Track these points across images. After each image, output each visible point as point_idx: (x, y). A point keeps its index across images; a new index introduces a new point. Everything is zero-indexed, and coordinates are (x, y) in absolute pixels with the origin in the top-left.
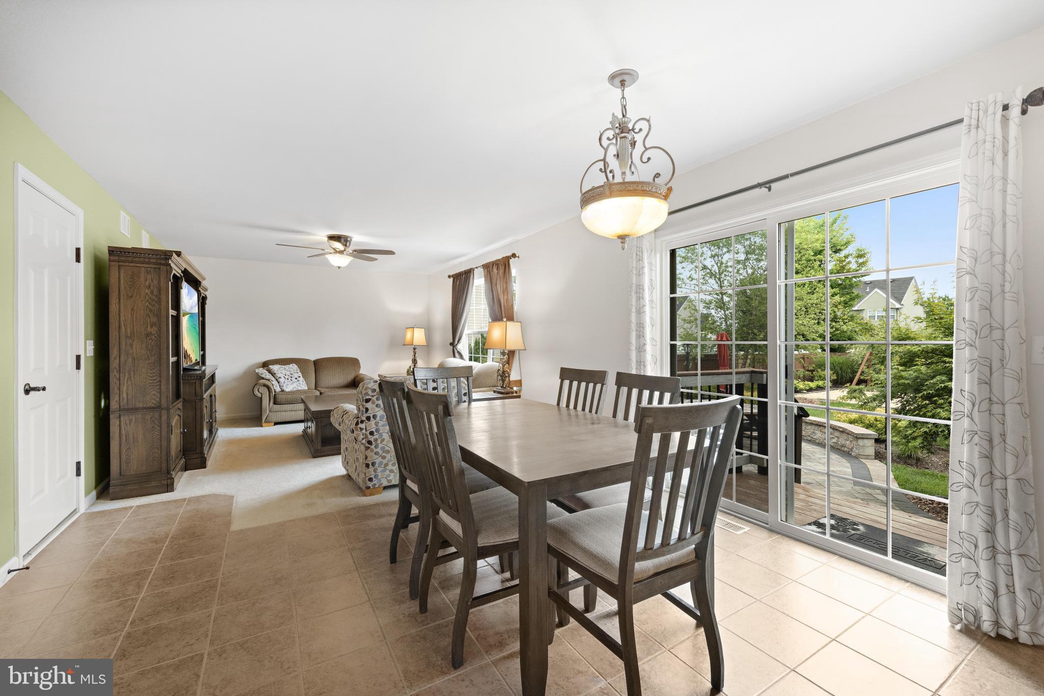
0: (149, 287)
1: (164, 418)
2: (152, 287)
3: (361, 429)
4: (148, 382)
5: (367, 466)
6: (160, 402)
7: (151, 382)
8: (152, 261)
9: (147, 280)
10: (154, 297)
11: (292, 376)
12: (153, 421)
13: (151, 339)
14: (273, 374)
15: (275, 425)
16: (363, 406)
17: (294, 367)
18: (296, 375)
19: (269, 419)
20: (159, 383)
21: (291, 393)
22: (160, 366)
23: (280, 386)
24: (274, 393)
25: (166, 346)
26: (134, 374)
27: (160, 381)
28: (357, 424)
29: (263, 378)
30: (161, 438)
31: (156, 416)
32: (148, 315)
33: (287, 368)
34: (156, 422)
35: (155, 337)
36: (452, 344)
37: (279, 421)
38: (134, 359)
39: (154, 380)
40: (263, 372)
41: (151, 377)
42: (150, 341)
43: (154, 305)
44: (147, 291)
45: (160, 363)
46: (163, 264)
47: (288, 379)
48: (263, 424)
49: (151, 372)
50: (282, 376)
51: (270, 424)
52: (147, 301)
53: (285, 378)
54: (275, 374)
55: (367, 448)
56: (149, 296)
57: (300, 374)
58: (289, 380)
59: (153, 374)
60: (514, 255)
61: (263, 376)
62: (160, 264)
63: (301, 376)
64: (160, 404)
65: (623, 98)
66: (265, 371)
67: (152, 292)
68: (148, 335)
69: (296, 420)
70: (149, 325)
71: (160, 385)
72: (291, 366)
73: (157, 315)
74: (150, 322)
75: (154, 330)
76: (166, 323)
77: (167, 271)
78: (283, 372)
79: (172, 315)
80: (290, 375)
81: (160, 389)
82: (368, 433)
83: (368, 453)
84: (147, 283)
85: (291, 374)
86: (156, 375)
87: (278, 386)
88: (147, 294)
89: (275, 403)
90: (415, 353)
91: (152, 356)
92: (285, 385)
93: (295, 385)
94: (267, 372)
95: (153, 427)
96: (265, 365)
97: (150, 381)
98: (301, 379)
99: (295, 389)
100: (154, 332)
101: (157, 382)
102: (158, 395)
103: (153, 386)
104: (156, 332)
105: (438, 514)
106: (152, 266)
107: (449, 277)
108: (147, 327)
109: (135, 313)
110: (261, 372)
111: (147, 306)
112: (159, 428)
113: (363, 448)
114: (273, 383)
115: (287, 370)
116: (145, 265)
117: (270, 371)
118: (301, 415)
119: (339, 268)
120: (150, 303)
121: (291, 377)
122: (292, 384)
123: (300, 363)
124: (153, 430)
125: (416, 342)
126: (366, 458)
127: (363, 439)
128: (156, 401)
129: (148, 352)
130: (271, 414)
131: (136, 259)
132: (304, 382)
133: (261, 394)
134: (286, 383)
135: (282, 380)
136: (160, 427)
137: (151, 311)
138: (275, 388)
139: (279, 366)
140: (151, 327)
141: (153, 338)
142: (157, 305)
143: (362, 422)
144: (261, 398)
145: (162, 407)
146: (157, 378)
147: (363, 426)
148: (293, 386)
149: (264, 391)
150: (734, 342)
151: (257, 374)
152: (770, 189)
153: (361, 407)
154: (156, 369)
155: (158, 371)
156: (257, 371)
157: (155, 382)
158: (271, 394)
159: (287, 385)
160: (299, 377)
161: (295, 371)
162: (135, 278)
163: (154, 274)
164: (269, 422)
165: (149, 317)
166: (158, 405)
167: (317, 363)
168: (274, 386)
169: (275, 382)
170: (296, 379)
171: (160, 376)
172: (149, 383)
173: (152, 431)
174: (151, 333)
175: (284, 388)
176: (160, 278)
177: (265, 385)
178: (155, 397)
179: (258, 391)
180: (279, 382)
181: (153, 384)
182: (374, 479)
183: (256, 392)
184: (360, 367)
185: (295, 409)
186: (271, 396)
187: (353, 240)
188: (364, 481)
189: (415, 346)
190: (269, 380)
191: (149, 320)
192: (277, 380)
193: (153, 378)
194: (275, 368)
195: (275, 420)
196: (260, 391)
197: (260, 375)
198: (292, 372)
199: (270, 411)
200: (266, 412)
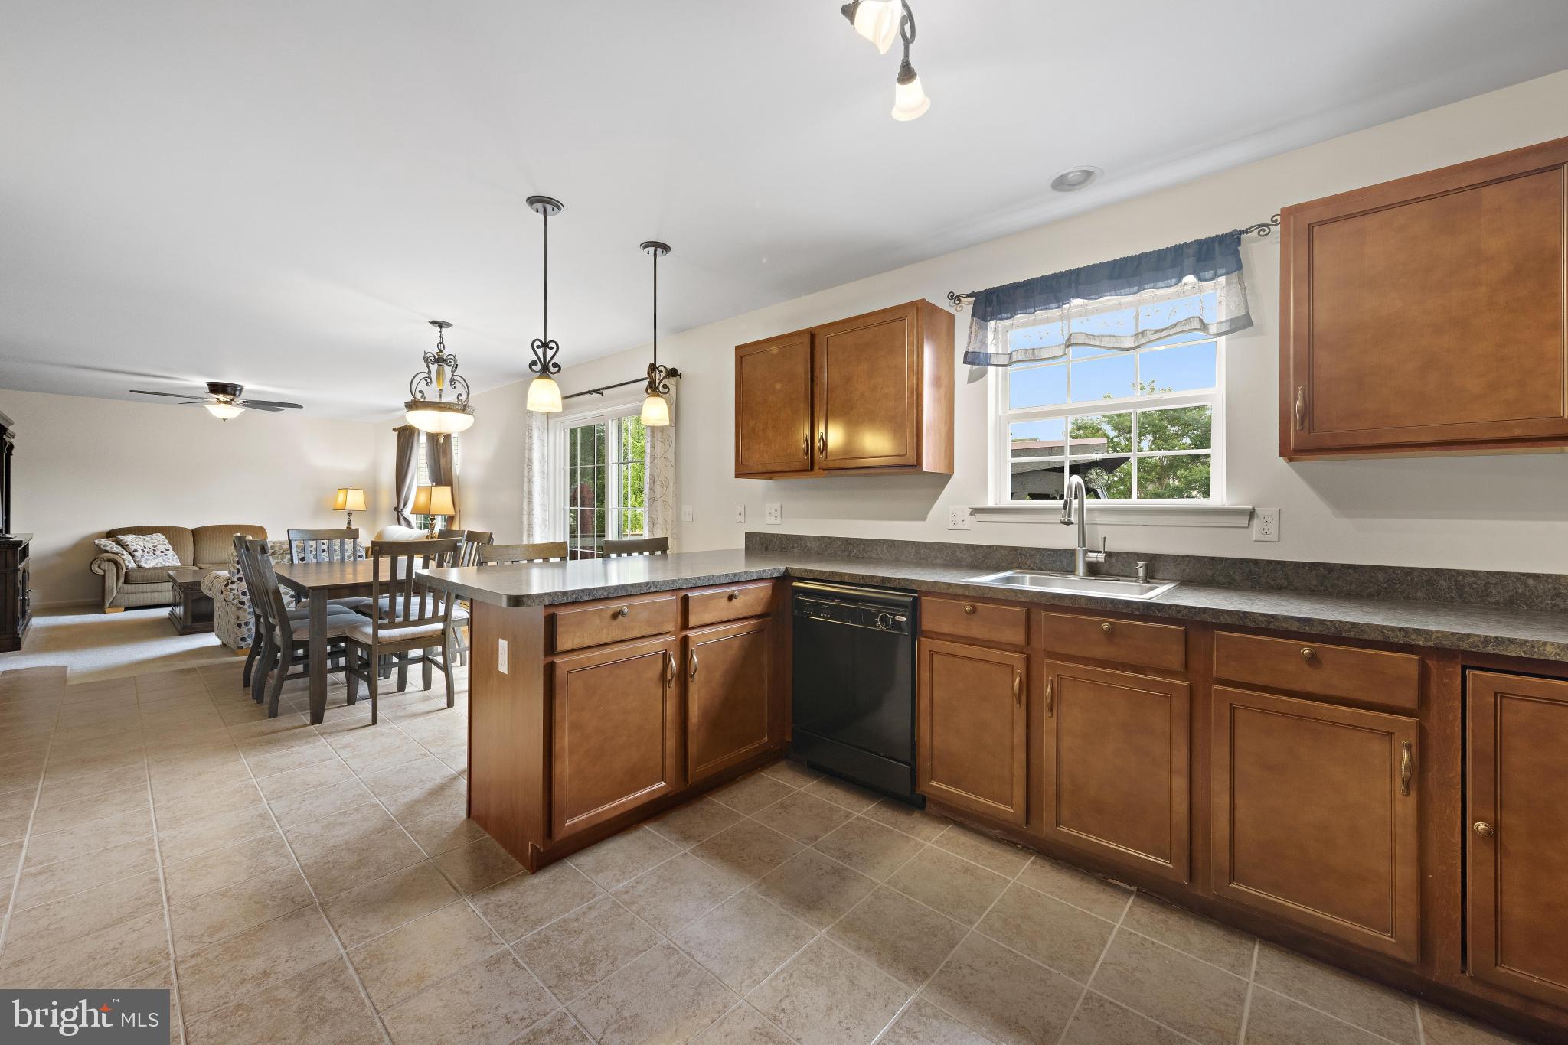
3: (231, 590)
5: (239, 626)
14: (124, 546)
15: (125, 611)
16: (234, 567)
17: (161, 537)
18: (162, 548)
19: (117, 603)
21: (153, 569)
23: (135, 561)
24: (124, 570)
28: (227, 585)
29: (107, 551)
33: (148, 539)
36: (396, 509)
37: (134, 605)
40: (110, 545)
47: (148, 553)
48: (107, 610)
50: (139, 548)
51: (117, 609)
53: (143, 551)
54: (127, 545)
55: (239, 608)
57: (169, 546)
58: (151, 553)
61: (108, 548)
63: (170, 548)
65: (441, 337)
66: (110, 542)
69: (160, 603)
72: (154, 535)
78: (142, 544)
80: (153, 548)
82: (240, 593)
83: (240, 613)
85: (155, 547)
87: (132, 561)
89: (126, 582)
90: (350, 520)
92: (143, 560)
93: (160, 560)
94: (114, 544)
96: (111, 535)
98: (171, 552)
99: (160, 566)
105: (274, 631)
107: (394, 430)
110: (104, 544)
113: (234, 608)
114: (124, 557)
115: (148, 541)
117: (119, 543)
118: (167, 597)
119: (225, 420)
121: (154, 550)
122: (154, 559)
123: (172, 534)
125: (350, 506)
126: (238, 618)
127: (233, 599)
130: (119, 596)
132: (176, 556)
133: (104, 571)
134: (146, 557)
135: (138, 554)
138: (127, 564)
139: (134, 536)
143: (233, 583)
144: (104, 577)
147: (234, 586)
148: (157, 561)
149: (109, 567)
150: (579, 508)
151: (98, 546)
152: (602, 394)
153: (232, 569)
156: (98, 542)
158: (120, 571)
159: (148, 559)
160: (168, 550)
161: (161, 543)
164: (116, 607)
167: (196, 533)
168: (126, 562)
169: (126, 556)
170: (162, 552)
175: (142, 564)
177: (109, 560)
179: (99, 567)
180: (133, 557)
182: (248, 639)
183: (95, 568)
184: (266, 537)
185: (160, 590)
186: (121, 574)
187: (245, 388)
188: (235, 642)
189: (350, 511)
190: (117, 554)
192: (130, 554)
194: (128, 539)
195: (127, 604)
196: (102, 567)
197: (102, 547)
198: (156, 544)
199: (118, 593)
200: (112, 594)
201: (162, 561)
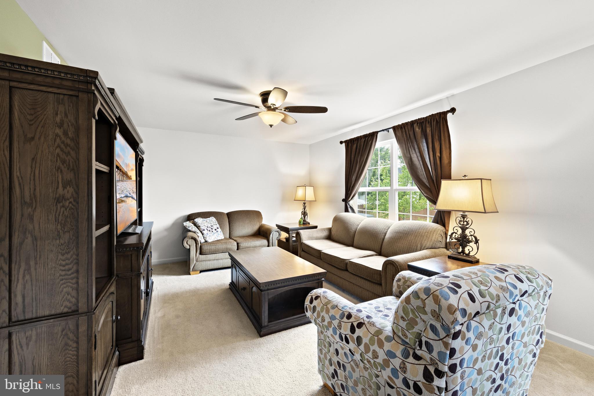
0: (61, 125)
1: (83, 328)
2: (65, 125)
4: (58, 275)
6: (77, 304)
7: (64, 273)
8: (65, 83)
9: (57, 114)
10: (69, 141)
11: (212, 227)
12: (67, 334)
13: (63, 206)
14: (198, 227)
15: (200, 273)
17: (213, 219)
18: (215, 227)
19: (196, 268)
20: (75, 275)
21: (213, 243)
22: (77, 247)
23: (204, 237)
24: (200, 245)
25: (86, 216)
26: (36, 264)
27: (77, 271)
29: (190, 231)
30: (78, 359)
31: (71, 326)
32: (58, 169)
33: (208, 221)
34: (71, 335)
35: (70, 202)
36: (345, 200)
37: (204, 269)
38: (36, 239)
39: (69, 270)
41: (64, 266)
42: (62, 209)
43: (68, 154)
44: (58, 131)
45: (77, 243)
46: (83, 91)
47: (210, 231)
48: (191, 273)
49: (63, 258)
50: (205, 228)
51: (196, 272)
52: (59, 146)
53: (207, 230)
54: (199, 226)
56: (60, 139)
57: (218, 226)
59: (67, 261)
60: (453, 110)
61: (190, 229)
62: (79, 90)
63: (219, 227)
64: (78, 307)
66: (191, 224)
67: (65, 133)
68: (59, 200)
70: (60, 185)
71: (78, 278)
72: (211, 218)
73: (73, 169)
74: (62, 179)
75: (70, 191)
76: (86, 182)
77: (89, 101)
78: (205, 225)
79: (97, 170)
80: (211, 227)
81: (77, 283)
84: (58, 119)
85: (212, 226)
86: (72, 262)
88: (57, 135)
89: (201, 253)
90: (305, 207)
91: (64, 233)
92: (208, 236)
94: (193, 225)
95: (66, 344)
96: (190, 218)
97: (60, 272)
98: (219, 230)
99: (215, 240)
100: (68, 196)
101: (72, 273)
102: (74, 293)
103: (66, 279)
104: (72, 195)
106: (65, 92)
107: (341, 143)
108: (58, 188)
109: (38, 165)
110: (188, 225)
111: (58, 155)
112: (75, 345)
114: (198, 235)
115: (208, 223)
116: (54, 89)
117: (195, 224)
119: (271, 126)
120: (62, 150)
121: (212, 229)
122: (213, 235)
123: (217, 216)
124: (67, 349)
128: (71, 302)
129: (59, 227)
130: (197, 263)
131: (39, 79)
132: (222, 232)
133: (190, 246)
134: (209, 234)
135: (205, 232)
136: (77, 343)
137: (63, 162)
138: (200, 240)
139: (202, 219)
140: (64, 187)
141: (67, 203)
142: (73, 153)
144: (189, 249)
145: (80, 311)
146: (73, 267)
148: (213, 237)
149: (192, 242)
151: (185, 227)
154: (72, 253)
155: (74, 257)
156: (185, 224)
157: (70, 272)
158: (198, 246)
159: (210, 236)
160: (218, 228)
161: (214, 223)
162: (39, 109)
163: (69, 106)
164: (196, 271)
165: (61, 171)
166: (74, 308)
167: (229, 215)
168: (200, 238)
169: (200, 234)
170: (216, 230)
171: (77, 263)
172: (61, 275)
173: (64, 350)
174: (63, 197)
175: (207, 239)
176: (77, 110)
177: (192, 238)
178: (69, 297)
179: (187, 243)
180: (203, 234)
181: (66, 277)
183: (185, 245)
184: (262, 218)
186: (198, 247)
189: (306, 201)
190: (195, 232)
191: (60, 176)
192: (201, 232)
193: (67, 267)
194: (199, 220)
195: (201, 269)
196: (189, 243)
197: (187, 228)
198: (212, 225)
199: (197, 261)
200: (193, 262)
201: (216, 236)
